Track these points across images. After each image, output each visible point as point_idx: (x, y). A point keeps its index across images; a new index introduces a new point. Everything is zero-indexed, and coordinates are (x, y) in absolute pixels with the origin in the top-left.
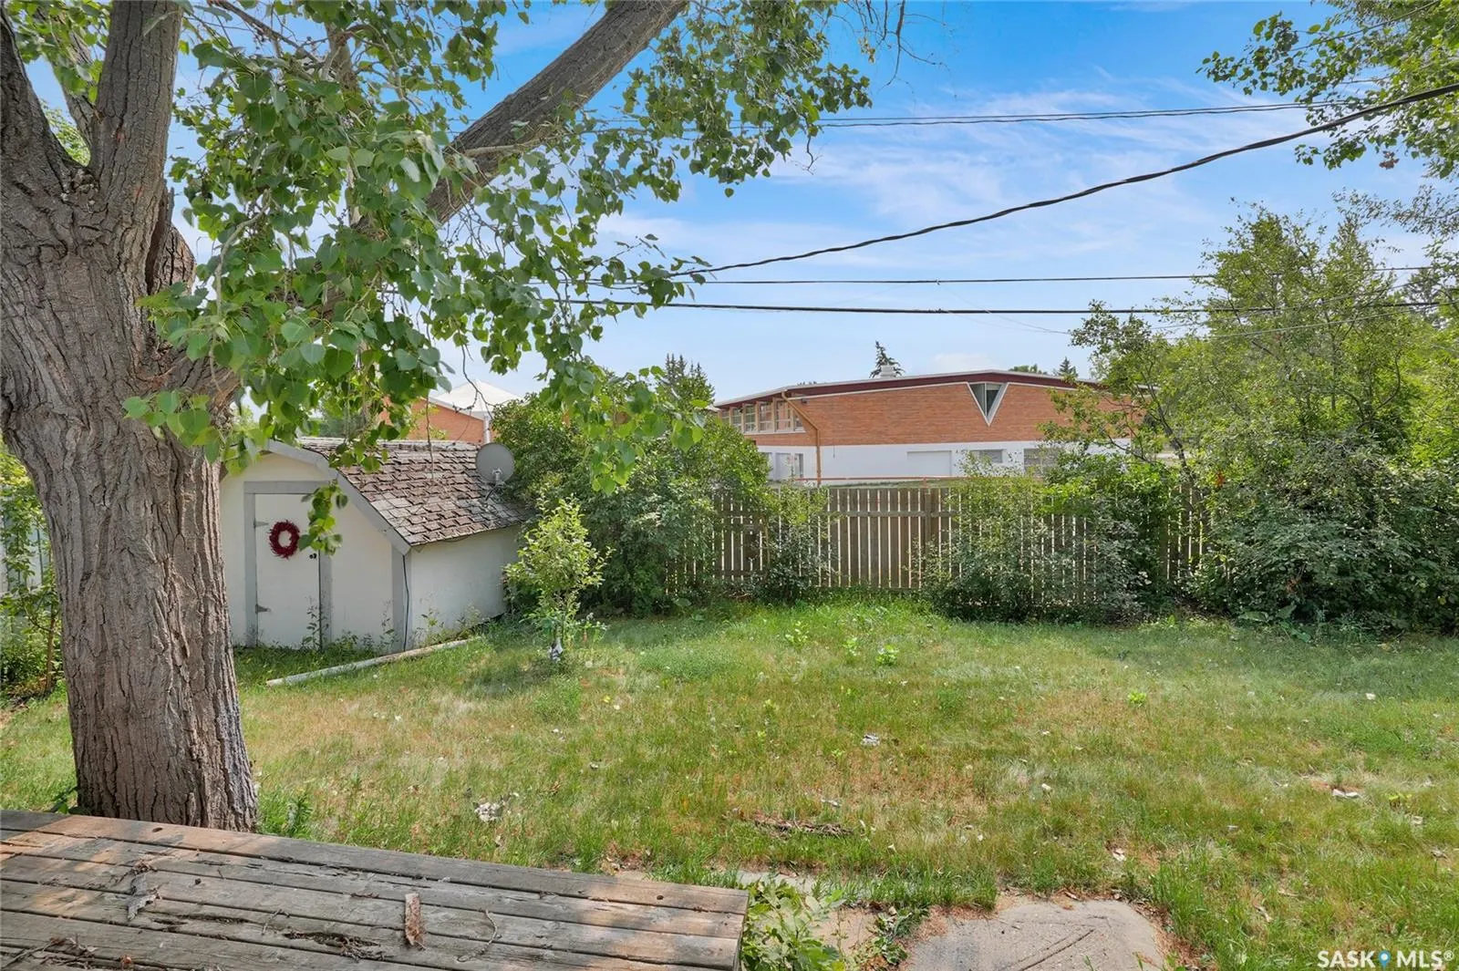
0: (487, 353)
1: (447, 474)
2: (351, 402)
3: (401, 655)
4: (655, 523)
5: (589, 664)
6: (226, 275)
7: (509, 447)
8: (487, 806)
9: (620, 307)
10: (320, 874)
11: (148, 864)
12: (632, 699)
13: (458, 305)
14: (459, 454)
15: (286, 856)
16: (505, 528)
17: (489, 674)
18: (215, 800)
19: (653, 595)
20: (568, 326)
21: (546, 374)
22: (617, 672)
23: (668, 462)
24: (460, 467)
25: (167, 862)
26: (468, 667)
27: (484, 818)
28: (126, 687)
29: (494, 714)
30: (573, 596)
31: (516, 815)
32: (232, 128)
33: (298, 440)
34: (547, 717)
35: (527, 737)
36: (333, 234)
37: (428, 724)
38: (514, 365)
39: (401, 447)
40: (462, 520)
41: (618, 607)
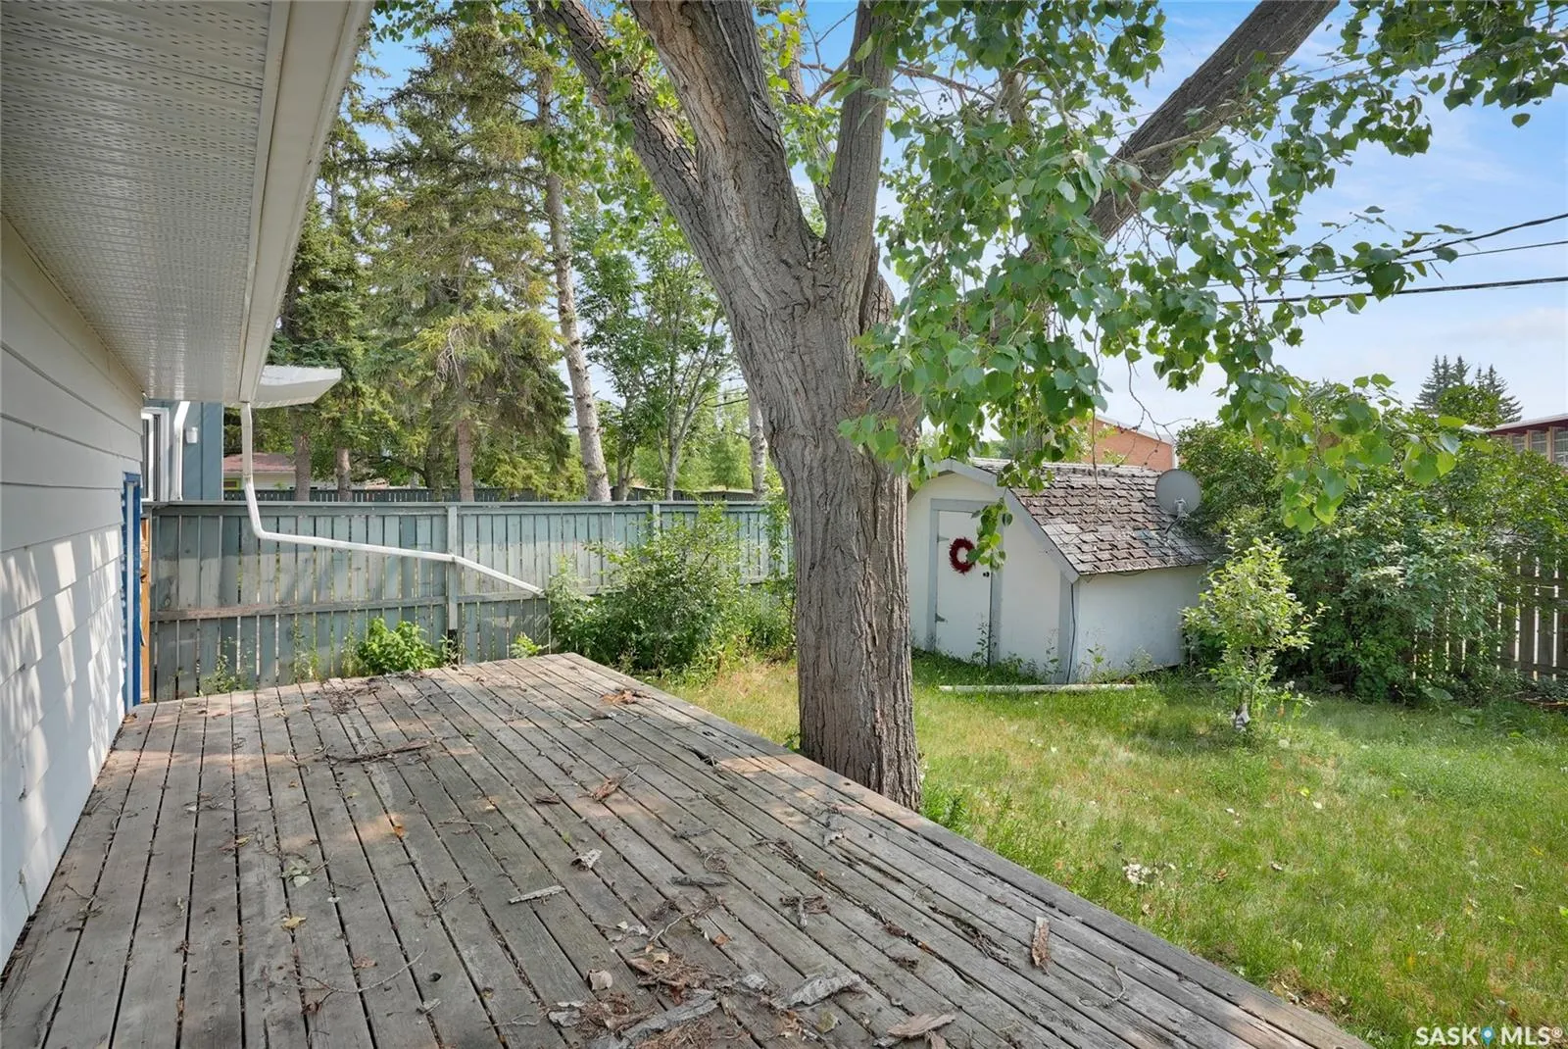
0: (1161, 369)
1: (1123, 502)
2: (1019, 424)
3: (1064, 687)
4: (1394, 581)
5: (1284, 743)
6: (914, 312)
7: (1196, 475)
8: (1137, 867)
9: (1327, 302)
10: (964, 867)
11: (840, 808)
12: (1341, 802)
13: (1123, 319)
14: (1136, 480)
15: (938, 841)
16: (1186, 566)
17: (1156, 727)
18: (889, 776)
19: (1389, 675)
20: (1254, 332)
21: (1227, 388)
22: (1323, 763)
23: (1421, 501)
24: (1138, 494)
25: (852, 812)
26: (1133, 715)
27: (1133, 879)
28: (833, 661)
29: (1157, 772)
30: (1267, 657)
31: (1167, 888)
32: (922, 182)
33: (970, 459)
34: (1222, 792)
35: (1193, 807)
36: (999, 263)
37: (1084, 764)
38: (1195, 378)
39: (1075, 471)
40: (1137, 553)
41: (1334, 682)
